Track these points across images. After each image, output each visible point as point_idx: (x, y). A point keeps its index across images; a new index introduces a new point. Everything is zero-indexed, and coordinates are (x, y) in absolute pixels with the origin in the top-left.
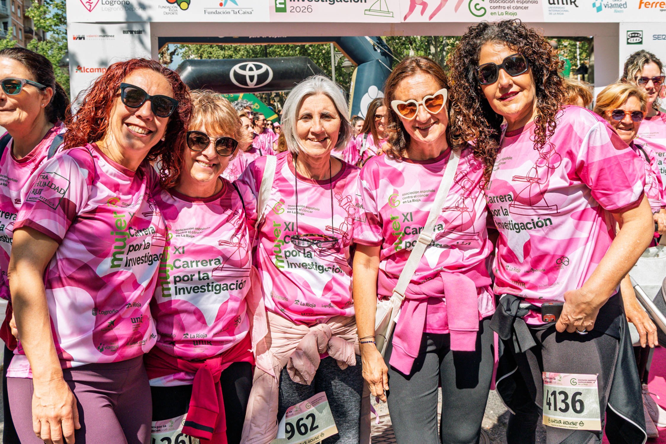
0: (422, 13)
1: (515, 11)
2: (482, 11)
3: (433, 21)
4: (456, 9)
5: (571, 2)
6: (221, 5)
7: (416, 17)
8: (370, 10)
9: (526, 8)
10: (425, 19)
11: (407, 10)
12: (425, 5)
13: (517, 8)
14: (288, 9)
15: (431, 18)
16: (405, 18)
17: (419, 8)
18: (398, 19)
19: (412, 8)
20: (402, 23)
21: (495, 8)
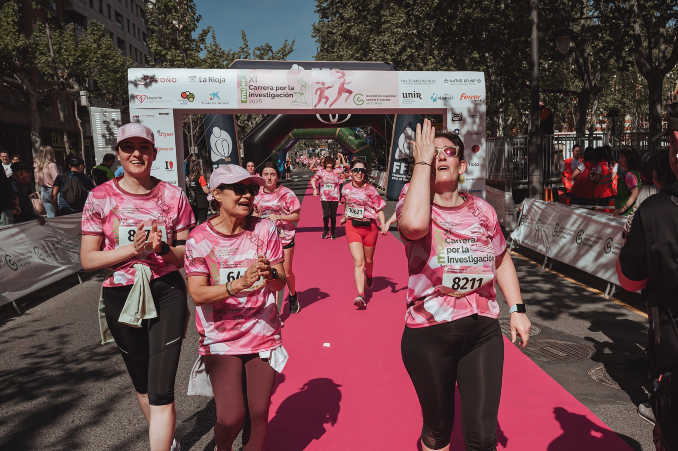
0: (325, 103)
1: (382, 102)
2: (362, 102)
3: (331, 108)
4: (346, 101)
5: (417, 96)
6: (211, 99)
7: (322, 106)
8: (295, 102)
9: (389, 100)
10: (327, 107)
11: (317, 101)
12: (327, 98)
13: (383, 100)
14: (248, 101)
15: (330, 106)
16: (315, 106)
17: (324, 100)
18: (311, 107)
19: (319, 101)
20: (313, 109)
21: (369, 100)
